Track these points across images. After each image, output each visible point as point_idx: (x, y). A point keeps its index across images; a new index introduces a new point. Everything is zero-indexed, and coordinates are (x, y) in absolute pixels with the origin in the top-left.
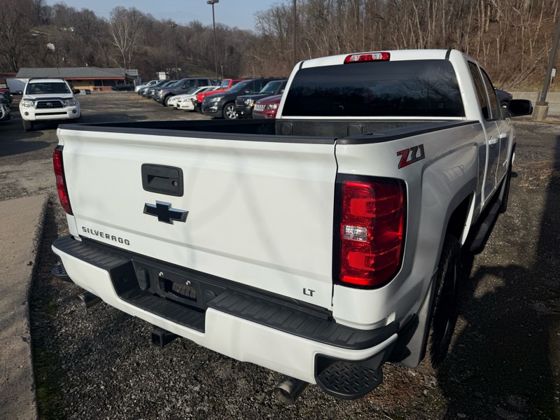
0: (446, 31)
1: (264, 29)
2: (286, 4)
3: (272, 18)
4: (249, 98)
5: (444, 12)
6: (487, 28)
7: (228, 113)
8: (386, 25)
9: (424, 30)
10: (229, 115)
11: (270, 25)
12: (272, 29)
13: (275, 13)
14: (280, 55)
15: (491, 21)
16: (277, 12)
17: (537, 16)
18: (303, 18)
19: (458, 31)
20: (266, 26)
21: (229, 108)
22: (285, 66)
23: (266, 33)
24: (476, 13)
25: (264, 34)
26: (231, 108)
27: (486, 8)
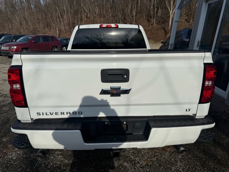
5: (70, 12)
6: (85, 20)
8: (46, 15)
15: (86, 17)
17: (101, 17)
19: (76, 20)
24: (81, 14)
27: (84, 12)
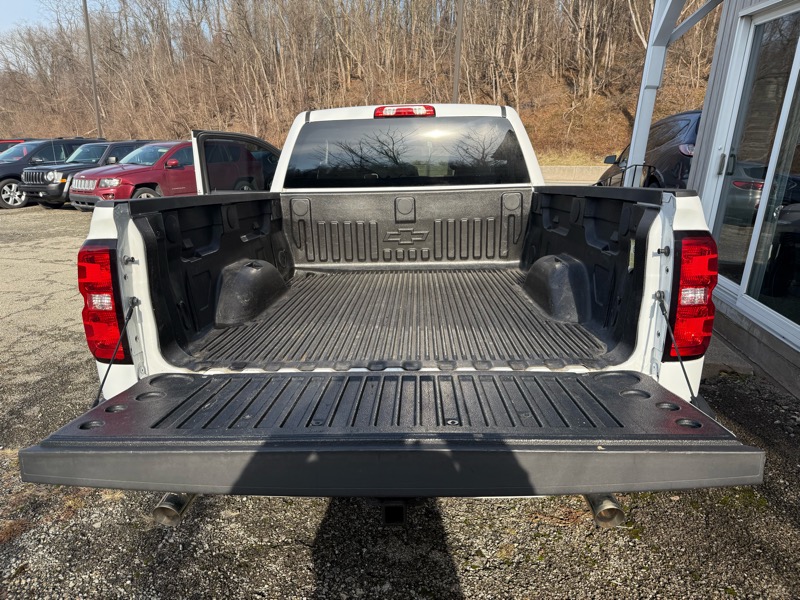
0: (302, 85)
1: (6, 60)
2: (46, 24)
3: (21, 44)
4: (53, 170)
5: (296, 60)
6: (349, 86)
7: (4, 196)
9: (272, 81)
10: (8, 199)
11: (17, 56)
12: (23, 61)
13: (26, 36)
14: (46, 105)
15: (352, 76)
16: (30, 35)
17: (402, 75)
18: (80, 50)
19: (317, 86)
20: (11, 57)
21: (6, 188)
22: (57, 122)
23: (13, 68)
24: (334, 66)
25: (9, 69)
26: (10, 187)
27: (344, 60)
